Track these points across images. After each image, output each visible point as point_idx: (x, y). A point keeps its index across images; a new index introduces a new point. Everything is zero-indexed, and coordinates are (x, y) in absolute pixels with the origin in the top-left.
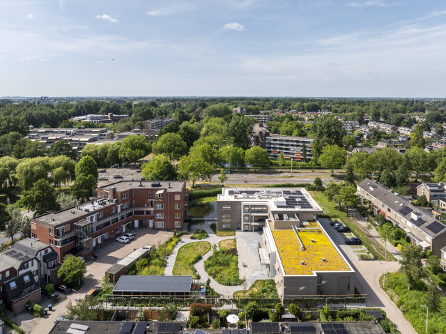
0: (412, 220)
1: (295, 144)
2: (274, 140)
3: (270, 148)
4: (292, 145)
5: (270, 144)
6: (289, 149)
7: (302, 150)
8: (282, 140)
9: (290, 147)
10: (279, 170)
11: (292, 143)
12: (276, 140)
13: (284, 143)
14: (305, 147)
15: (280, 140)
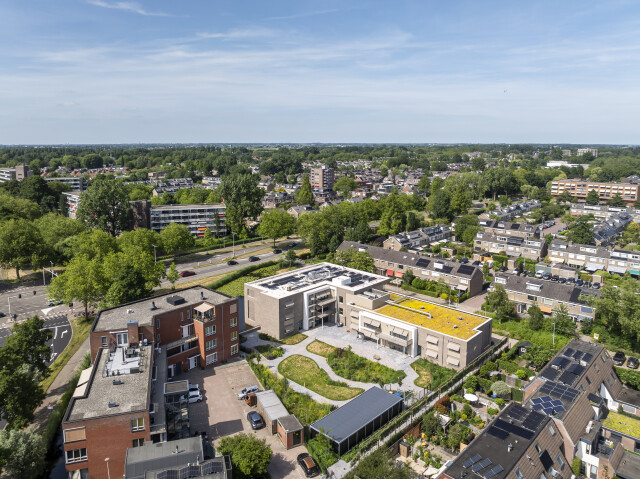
0: (437, 270)
1: (198, 214)
2: (164, 212)
3: (159, 225)
4: (193, 217)
5: (159, 219)
6: (190, 223)
7: (214, 222)
8: (178, 212)
9: (191, 220)
10: (204, 253)
11: (193, 214)
12: (167, 212)
13: (181, 215)
14: (217, 216)
15: (174, 212)
